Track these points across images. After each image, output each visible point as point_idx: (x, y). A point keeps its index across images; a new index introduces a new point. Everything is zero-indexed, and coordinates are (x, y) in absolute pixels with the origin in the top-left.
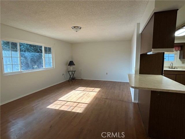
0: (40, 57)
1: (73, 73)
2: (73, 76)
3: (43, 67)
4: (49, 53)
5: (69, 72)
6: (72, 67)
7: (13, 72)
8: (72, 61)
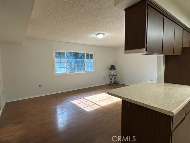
0: (83, 62)
1: (115, 77)
2: (115, 80)
3: (84, 70)
4: (90, 59)
5: (110, 75)
6: (113, 71)
7: (61, 73)
8: (114, 65)
